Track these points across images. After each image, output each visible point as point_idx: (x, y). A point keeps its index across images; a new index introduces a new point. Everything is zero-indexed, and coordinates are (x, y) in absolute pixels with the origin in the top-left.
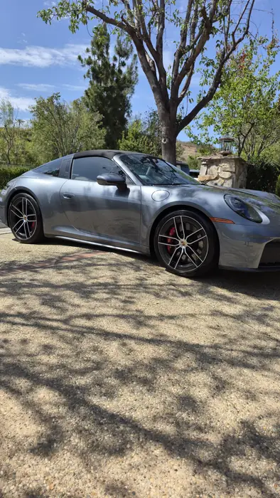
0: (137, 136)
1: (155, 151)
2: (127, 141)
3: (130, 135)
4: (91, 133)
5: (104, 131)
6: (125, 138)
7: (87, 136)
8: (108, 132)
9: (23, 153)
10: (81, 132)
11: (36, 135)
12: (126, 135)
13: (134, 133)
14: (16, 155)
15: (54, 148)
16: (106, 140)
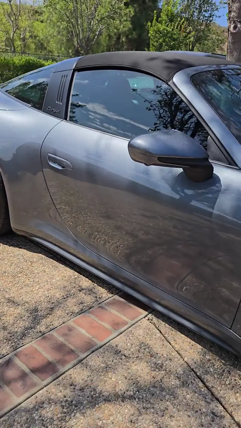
0: (172, 18)
1: (192, 39)
2: (159, 25)
3: (164, 17)
4: (116, 12)
5: (131, 11)
6: (157, 20)
7: (109, 17)
8: (135, 11)
9: (31, 36)
10: (102, 11)
11: (47, 14)
12: (159, 16)
13: (169, 14)
14: (24, 39)
15: (68, 32)
16: (133, 23)
